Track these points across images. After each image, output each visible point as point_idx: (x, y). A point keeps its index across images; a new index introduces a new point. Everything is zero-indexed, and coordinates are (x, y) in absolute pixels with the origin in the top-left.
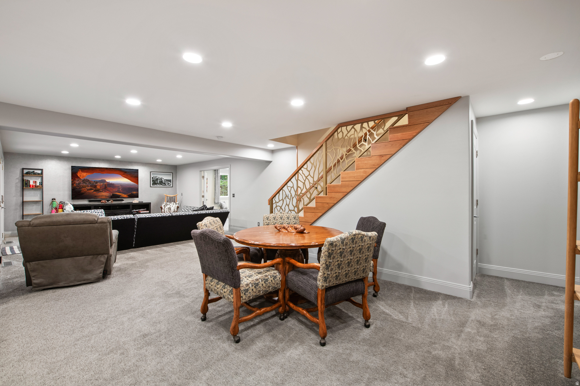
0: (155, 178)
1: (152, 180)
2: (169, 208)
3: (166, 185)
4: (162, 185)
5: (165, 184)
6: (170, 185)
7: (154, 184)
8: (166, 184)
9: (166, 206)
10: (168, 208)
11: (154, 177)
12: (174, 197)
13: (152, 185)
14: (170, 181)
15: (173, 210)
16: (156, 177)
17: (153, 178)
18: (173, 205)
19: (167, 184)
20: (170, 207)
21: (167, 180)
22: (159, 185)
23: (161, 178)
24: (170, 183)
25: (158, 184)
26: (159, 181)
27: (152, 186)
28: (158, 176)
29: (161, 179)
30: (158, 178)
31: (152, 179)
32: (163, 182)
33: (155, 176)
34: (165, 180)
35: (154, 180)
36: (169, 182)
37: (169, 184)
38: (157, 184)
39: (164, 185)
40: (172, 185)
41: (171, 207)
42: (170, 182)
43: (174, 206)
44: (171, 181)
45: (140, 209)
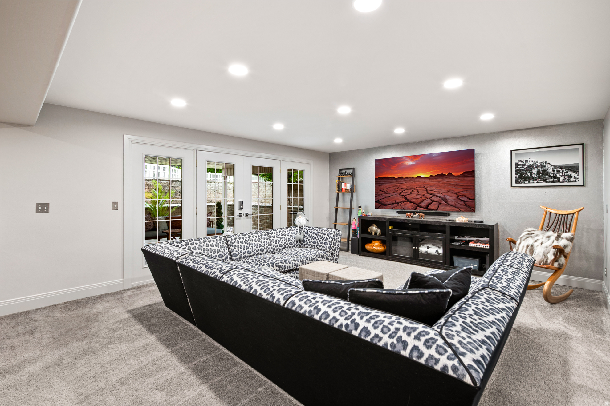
0: (524, 165)
1: (516, 171)
2: (529, 248)
3: (559, 181)
4: (547, 182)
5: (555, 177)
6: (573, 179)
7: (521, 180)
8: (559, 179)
9: (524, 240)
10: (528, 246)
11: (520, 163)
12: (570, 216)
13: (516, 183)
14: (575, 168)
15: (541, 254)
16: (527, 161)
17: (517, 165)
18: (544, 239)
19: (561, 179)
20: (532, 246)
21: (562, 167)
22: (535, 182)
23: (543, 163)
24: (573, 174)
25: (534, 179)
26: (535, 171)
27: (514, 184)
28: (532, 159)
29: (543, 165)
30: (531, 163)
31: (516, 167)
32: (547, 174)
33: (524, 159)
34: (555, 167)
35: (520, 170)
36: (570, 173)
37: (571, 177)
38: (530, 178)
39: (553, 182)
40: (580, 182)
41: (536, 244)
42: (574, 171)
43: (548, 243)
44: (578, 168)
45: (482, 237)
